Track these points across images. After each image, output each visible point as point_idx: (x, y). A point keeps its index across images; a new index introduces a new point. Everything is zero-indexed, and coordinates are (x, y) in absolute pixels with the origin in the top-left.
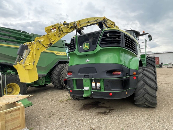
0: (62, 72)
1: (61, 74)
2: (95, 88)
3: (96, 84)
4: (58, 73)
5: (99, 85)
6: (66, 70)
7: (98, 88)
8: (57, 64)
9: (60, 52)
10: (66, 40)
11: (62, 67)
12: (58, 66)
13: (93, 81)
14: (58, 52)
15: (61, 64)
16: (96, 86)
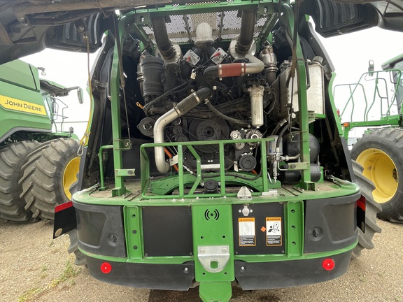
0: (32, 168)
1: (26, 174)
2: (251, 244)
3: (260, 224)
4: (10, 170)
5: (273, 227)
6: (47, 159)
7: (270, 242)
8: (7, 140)
9: (22, 102)
10: (43, 69)
11: (29, 149)
12: (13, 146)
13: (246, 211)
14: (10, 99)
15: (24, 142)
16: (260, 235)
